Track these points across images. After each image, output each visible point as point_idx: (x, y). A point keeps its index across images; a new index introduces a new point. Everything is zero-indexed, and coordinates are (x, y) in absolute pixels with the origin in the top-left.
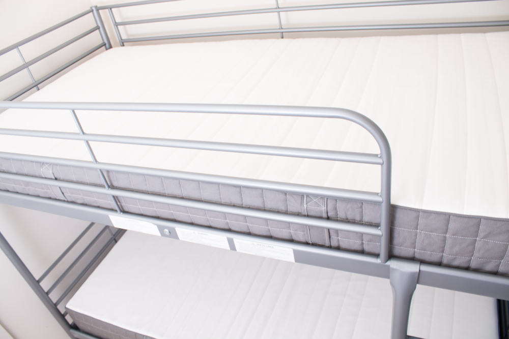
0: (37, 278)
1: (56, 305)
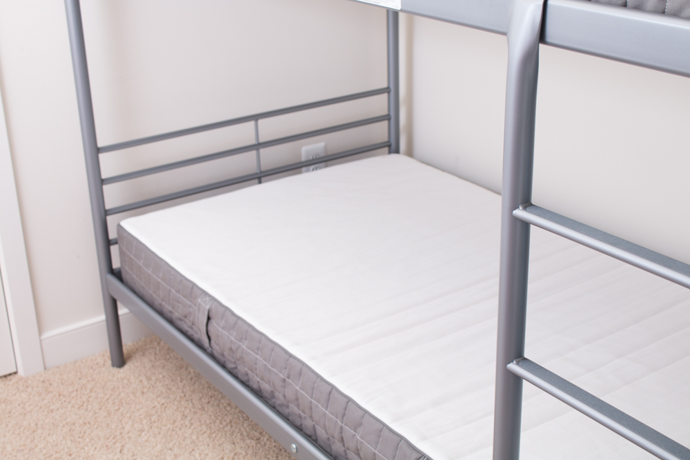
0: (100, 144)
1: (107, 213)
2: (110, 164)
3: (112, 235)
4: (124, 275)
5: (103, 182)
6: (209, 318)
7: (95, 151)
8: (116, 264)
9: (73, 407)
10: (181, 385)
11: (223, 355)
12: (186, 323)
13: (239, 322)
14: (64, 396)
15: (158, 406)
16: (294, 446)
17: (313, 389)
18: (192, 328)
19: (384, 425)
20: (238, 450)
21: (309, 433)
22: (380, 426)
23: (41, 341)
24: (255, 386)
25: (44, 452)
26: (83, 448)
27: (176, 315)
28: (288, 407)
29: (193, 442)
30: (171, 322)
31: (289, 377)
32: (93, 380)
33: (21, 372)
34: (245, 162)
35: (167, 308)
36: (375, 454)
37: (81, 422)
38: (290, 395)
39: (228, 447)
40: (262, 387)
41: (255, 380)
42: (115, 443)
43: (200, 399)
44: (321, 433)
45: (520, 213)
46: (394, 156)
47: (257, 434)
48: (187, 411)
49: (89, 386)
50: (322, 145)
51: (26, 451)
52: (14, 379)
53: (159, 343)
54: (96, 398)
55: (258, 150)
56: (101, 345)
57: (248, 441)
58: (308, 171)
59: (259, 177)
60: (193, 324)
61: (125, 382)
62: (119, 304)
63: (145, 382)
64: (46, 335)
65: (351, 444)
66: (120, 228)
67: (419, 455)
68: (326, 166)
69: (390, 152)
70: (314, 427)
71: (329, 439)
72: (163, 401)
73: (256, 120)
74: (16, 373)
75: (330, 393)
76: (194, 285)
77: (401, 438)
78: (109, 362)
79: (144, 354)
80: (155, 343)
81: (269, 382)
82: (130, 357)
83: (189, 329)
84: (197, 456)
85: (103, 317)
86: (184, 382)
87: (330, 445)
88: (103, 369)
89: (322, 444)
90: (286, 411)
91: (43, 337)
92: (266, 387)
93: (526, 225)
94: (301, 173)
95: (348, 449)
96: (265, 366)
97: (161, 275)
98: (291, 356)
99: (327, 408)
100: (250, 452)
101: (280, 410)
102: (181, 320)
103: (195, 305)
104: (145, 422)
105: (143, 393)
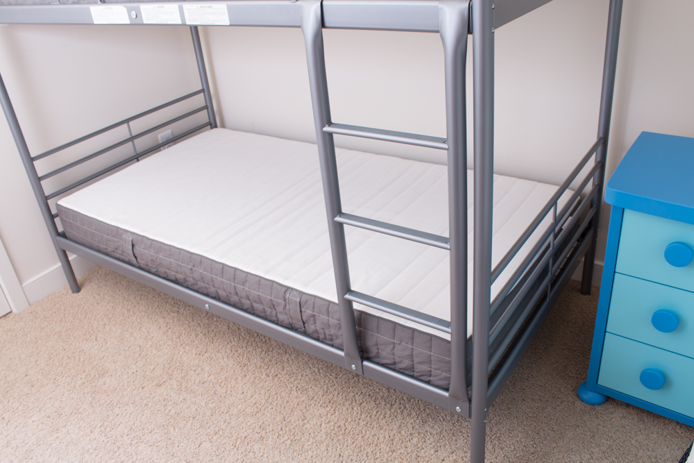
0: (32, 156)
1: (47, 198)
2: (41, 167)
3: (54, 211)
4: (67, 234)
5: (40, 179)
6: (133, 246)
7: (30, 160)
8: (60, 229)
9: (56, 322)
10: (120, 293)
11: (147, 265)
12: (117, 253)
13: (154, 242)
14: (48, 318)
15: (110, 308)
16: (207, 305)
17: (211, 269)
18: (122, 255)
19: (261, 277)
20: (168, 320)
21: (214, 296)
22: (259, 279)
23: (22, 288)
24: (173, 278)
25: (47, 352)
26: (71, 344)
27: (110, 250)
28: (197, 284)
29: (139, 323)
30: (107, 254)
31: (194, 266)
32: (64, 304)
33: (15, 311)
34: (127, 150)
35: (103, 246)
36: (259, 295)
37: (64, 329)
38: (196, 276)
39: (161, 320)
40: (177, 277)
41: (172, 274)
42: (90, 336)
43: (135, 298)
44: (222, 293)
45: (327, 129)
46: (215, 130)
47: (176, 309)
48: (129, 307)
49: (63, 308)
50: (170, 131)
51: (35, 356)
52: (11, 316)
53: (98, 273)
54: (70, 313)
55: (132, 141)
56: (63, 282)
57: (172, 314)
58: (165, 149)
59: (137, 157)
60: (123, 252)
61: (85, 300)
62: (68, 253)
63: (97, 297)
64: (25, 284)
65: (243, 294)
66: (58, 206)
67: (286, 289)
68: (175, 144)
69: (212, 128)
70: (216, 291)
71: (227, 295)
72: (112, 305)
73: (128, 123)
74: (11, 312)
75: (223, 268)
76: (118, 228)
77: (273, 282)
78: (70, 291)
79: (91, 281)
80: (96, 273)
81: (182, 273)
82: (82, 285)
83: (120, 256)
84: (144, 330)
85: (60, 264)
86: (122, 291)
87: (229, 299)
88: (68, 296)
89: (224, 300)
90: (196, 287)
91: (23, 286)
92: (180, 276)
93: (331, 135)
94: (160, 151)
95: (241, 298)
96: (177, 264)
97: (94, 228)
98: (192, 253)
99: (223, 278)
100: (175, 320)
101: (192, 288)
102: (114, 252)
103: (122, 240)
104: (105, 319)
105: (98, 303)
